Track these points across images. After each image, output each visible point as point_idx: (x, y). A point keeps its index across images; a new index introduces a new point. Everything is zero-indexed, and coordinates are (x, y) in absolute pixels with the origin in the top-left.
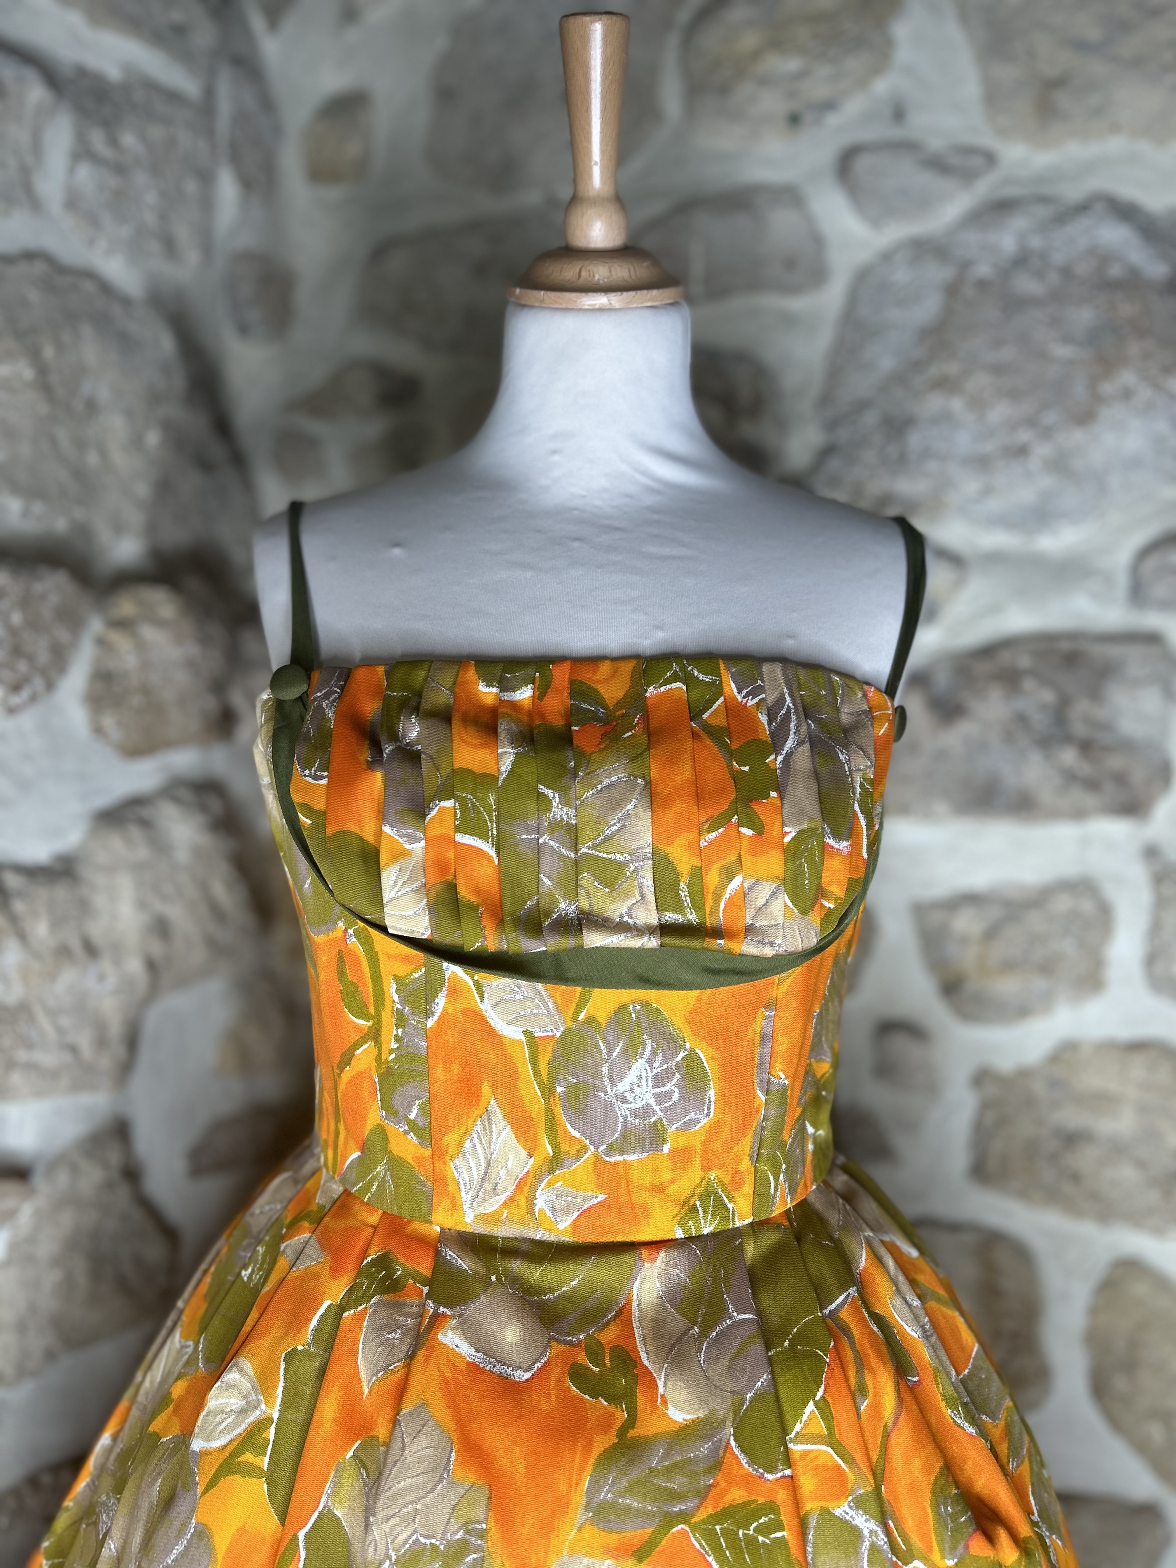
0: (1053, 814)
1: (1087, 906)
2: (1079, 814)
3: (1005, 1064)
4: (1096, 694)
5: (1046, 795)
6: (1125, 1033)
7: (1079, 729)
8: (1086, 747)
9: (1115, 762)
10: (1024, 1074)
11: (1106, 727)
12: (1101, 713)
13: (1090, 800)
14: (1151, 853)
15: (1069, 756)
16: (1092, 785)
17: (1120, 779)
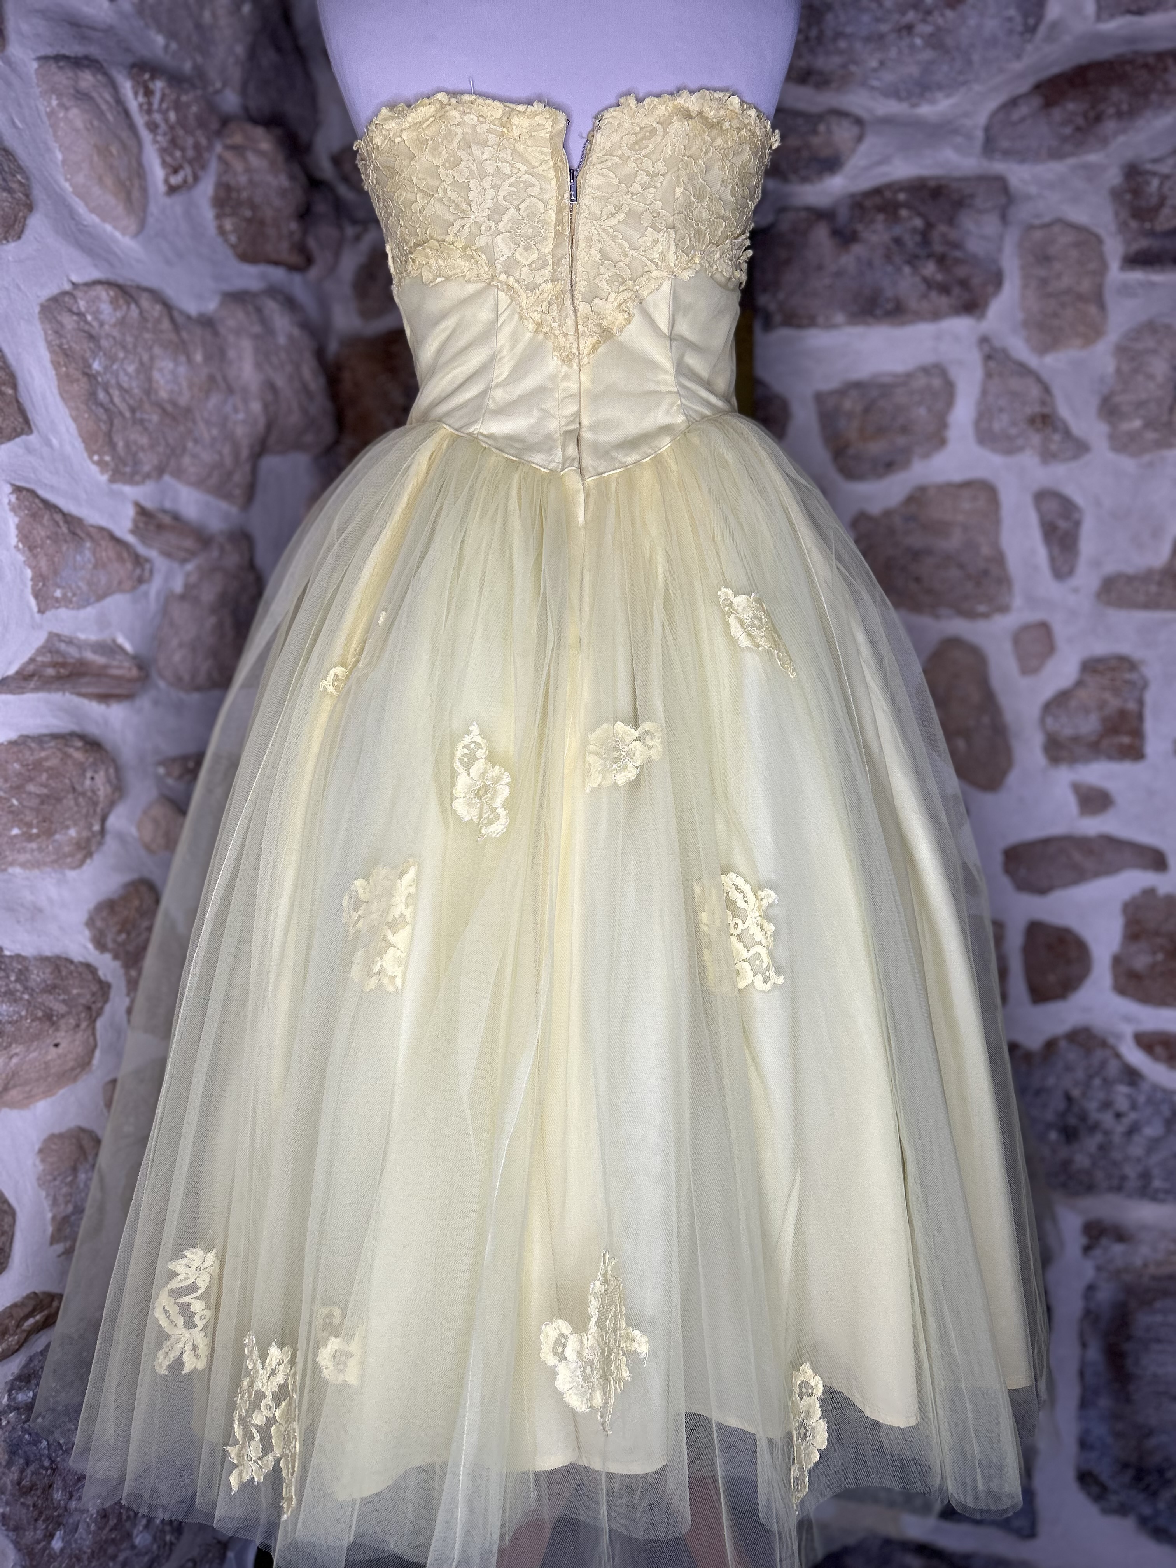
0: (919, 317)
1: (937, 382)
2: (936, 316)
3: (875, 509)
4: (951, 221)
5: (913, 303)
6: (957, 477)
7: (938, 248)
8: (941, 260)
9: (961, 271)
10: (888, 514)
11: (957, 245)
12: (953, 235)
13: (943, 301)
14: (984, 340)
15: (930, 269)
16: (944, 289)
17: (964, 283)
